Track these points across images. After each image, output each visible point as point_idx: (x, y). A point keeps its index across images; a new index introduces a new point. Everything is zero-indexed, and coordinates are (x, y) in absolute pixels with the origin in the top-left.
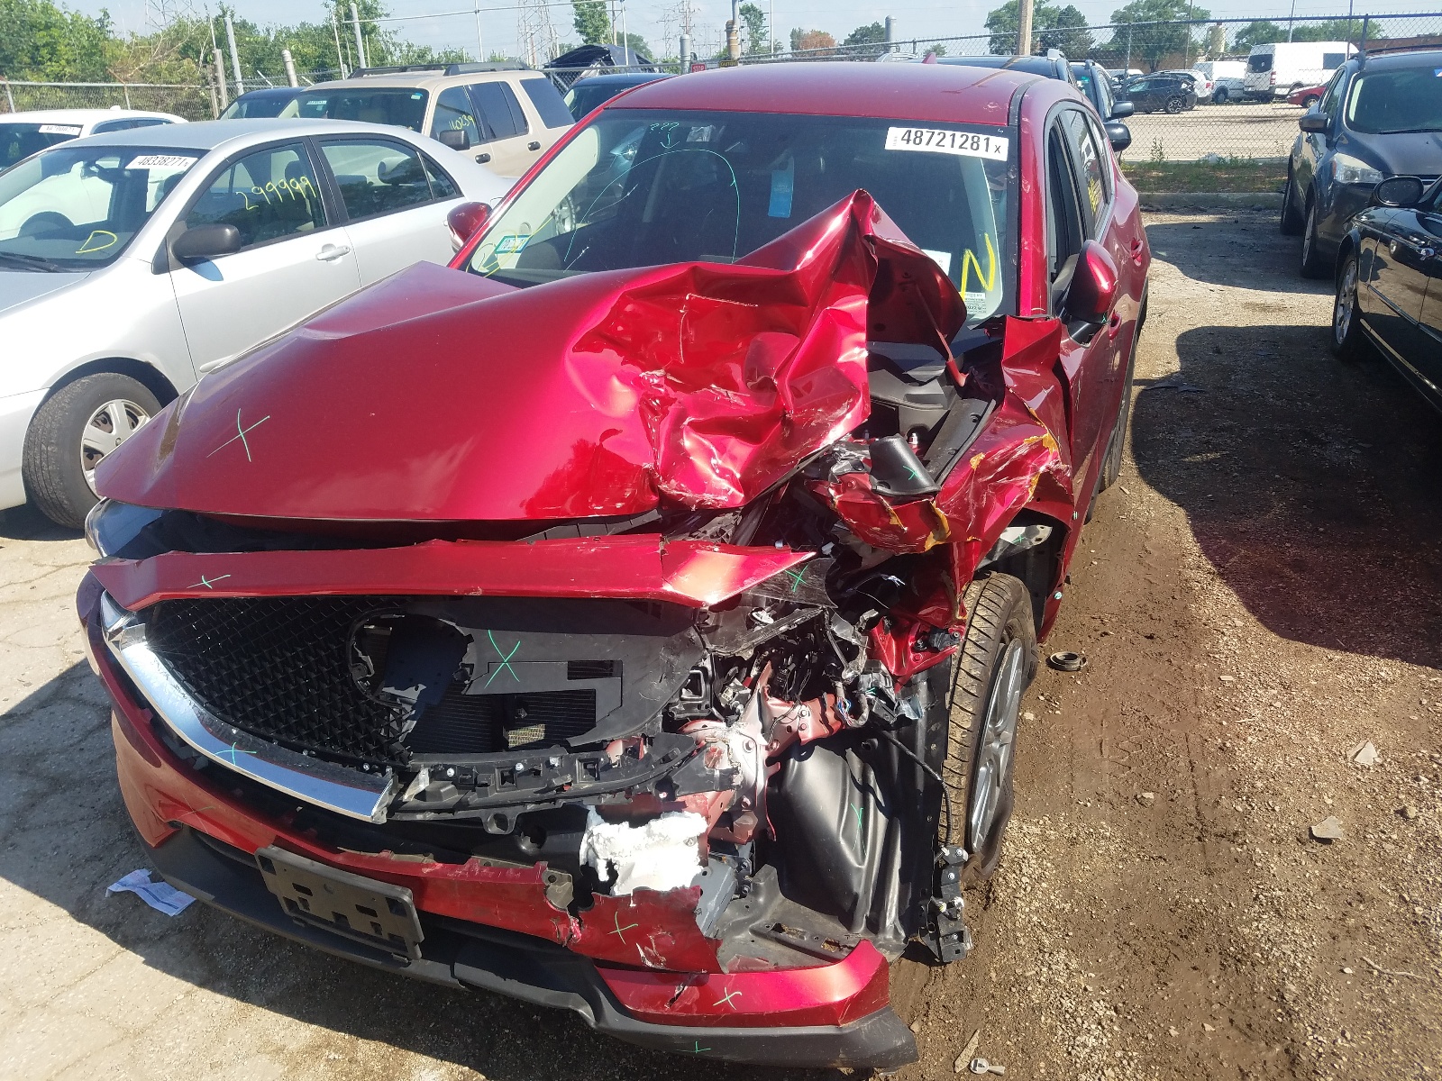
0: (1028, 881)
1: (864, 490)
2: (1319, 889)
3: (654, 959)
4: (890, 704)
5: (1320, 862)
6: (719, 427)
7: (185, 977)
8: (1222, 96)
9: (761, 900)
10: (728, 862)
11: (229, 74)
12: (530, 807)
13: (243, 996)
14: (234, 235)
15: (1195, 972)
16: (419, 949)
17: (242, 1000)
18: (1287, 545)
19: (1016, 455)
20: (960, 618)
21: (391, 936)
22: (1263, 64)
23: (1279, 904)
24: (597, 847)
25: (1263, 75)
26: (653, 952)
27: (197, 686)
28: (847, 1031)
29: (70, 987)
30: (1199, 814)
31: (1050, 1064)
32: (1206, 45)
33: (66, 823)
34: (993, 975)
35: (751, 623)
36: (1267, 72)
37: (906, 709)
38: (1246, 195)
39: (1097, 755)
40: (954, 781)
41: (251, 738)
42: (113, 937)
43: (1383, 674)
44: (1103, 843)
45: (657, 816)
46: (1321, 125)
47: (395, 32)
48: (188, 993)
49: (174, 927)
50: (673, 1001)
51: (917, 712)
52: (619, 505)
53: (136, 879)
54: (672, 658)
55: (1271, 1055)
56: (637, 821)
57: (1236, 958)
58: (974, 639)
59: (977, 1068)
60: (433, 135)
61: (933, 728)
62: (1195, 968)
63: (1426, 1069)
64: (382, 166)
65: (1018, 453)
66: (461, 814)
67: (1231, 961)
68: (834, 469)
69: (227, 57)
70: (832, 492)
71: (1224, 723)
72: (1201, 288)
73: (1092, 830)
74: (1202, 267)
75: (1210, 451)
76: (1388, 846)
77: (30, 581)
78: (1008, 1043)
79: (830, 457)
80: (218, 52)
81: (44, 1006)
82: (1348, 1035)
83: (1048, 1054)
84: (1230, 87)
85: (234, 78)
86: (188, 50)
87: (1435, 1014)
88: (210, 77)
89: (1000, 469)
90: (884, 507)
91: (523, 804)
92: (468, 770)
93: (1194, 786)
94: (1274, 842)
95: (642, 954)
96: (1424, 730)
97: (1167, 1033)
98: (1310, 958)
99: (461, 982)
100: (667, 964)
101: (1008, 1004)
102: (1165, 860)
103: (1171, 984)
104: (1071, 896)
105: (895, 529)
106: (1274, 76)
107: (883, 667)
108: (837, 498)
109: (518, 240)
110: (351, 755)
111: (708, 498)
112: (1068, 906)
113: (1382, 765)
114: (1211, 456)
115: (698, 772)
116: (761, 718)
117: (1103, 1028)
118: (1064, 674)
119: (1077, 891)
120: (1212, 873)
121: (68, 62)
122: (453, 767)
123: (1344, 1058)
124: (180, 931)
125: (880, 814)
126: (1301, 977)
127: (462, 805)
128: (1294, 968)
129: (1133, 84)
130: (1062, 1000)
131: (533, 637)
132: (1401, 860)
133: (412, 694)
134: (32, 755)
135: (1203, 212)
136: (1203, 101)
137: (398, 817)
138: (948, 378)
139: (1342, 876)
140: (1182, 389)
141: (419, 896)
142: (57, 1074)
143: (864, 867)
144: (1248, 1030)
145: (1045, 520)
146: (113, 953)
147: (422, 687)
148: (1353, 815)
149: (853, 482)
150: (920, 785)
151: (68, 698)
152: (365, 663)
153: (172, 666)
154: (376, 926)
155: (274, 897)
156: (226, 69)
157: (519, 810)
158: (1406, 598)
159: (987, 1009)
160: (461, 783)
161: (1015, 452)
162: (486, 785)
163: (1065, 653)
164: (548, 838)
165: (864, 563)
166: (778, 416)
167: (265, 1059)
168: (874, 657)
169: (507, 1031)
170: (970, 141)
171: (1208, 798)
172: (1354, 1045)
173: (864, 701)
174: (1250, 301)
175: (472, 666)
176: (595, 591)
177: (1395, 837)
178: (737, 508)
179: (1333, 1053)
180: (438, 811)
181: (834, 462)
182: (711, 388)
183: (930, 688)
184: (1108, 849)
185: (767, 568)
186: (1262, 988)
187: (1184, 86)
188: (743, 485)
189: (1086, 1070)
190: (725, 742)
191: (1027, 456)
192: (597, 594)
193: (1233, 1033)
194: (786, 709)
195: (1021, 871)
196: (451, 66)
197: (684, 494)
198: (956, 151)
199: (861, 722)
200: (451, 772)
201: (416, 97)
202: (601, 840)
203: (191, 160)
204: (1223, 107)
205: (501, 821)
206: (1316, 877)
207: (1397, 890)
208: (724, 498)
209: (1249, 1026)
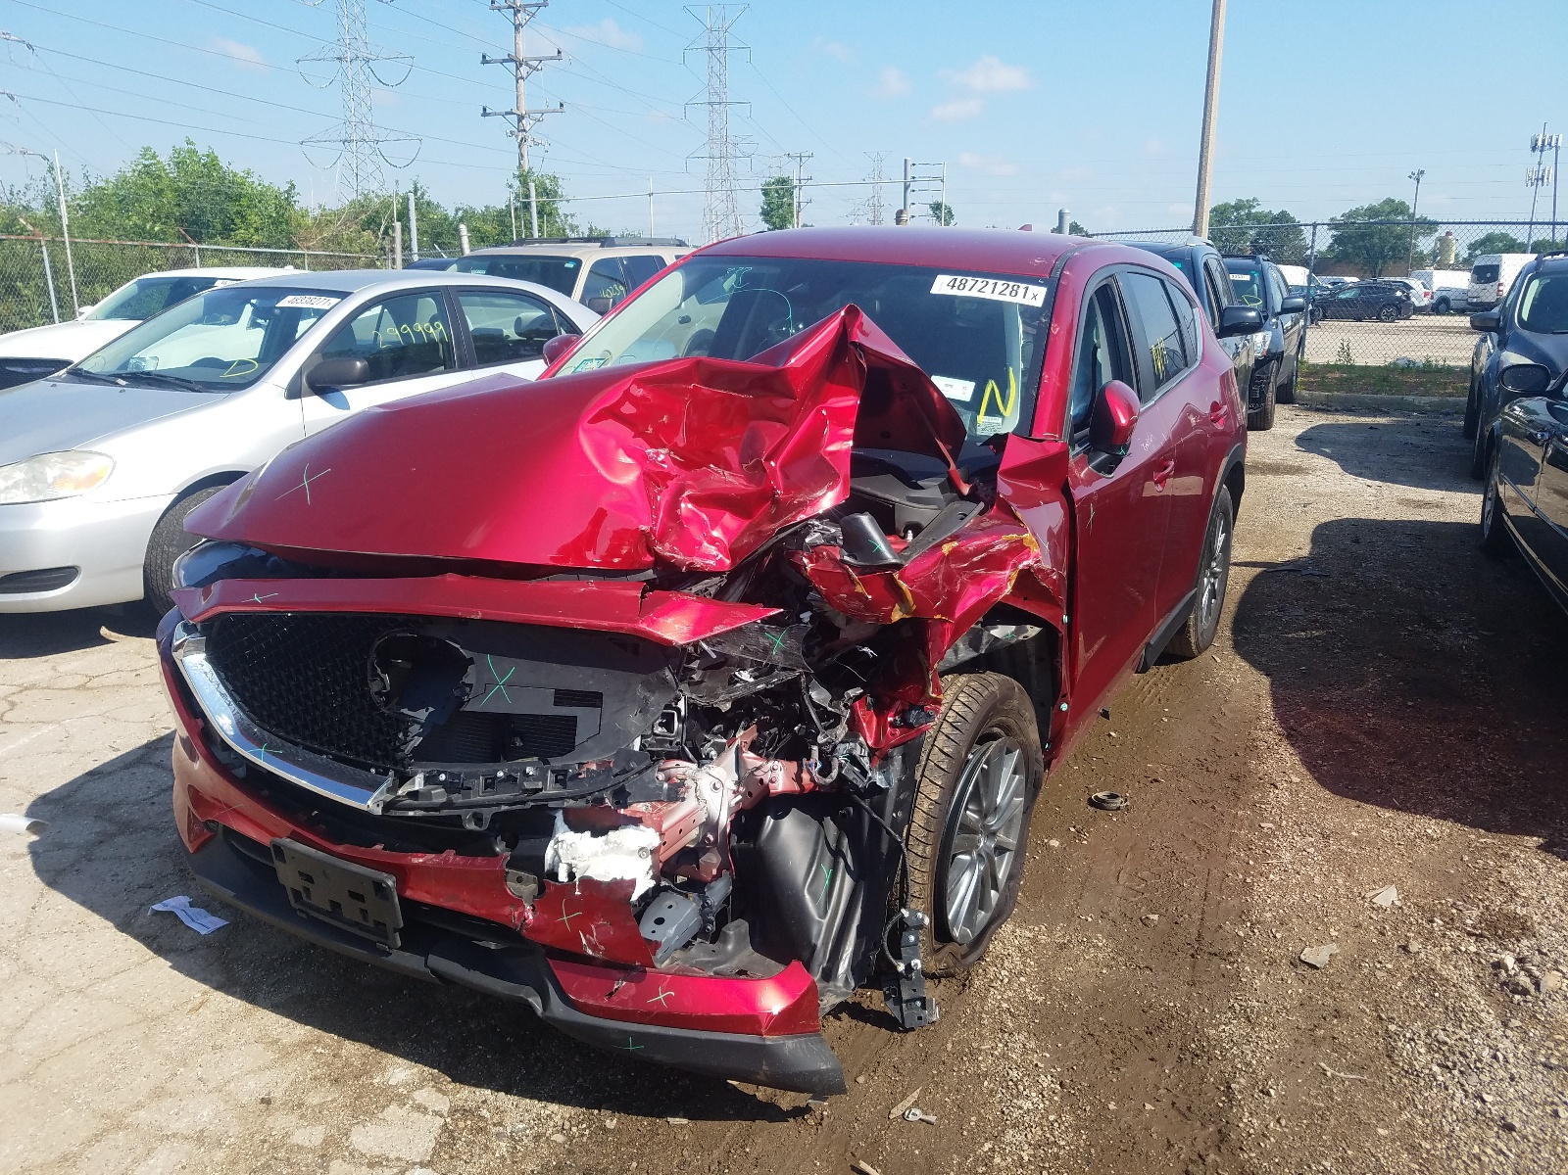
0: (1007, 974)
1: (833, 559)
2: (1298, 1004)
3: (594, 948)
4: (864, 773)
5: (1307, 982)
6: (715, 501)
7: (204, 981)
8: (1442, 307)
9: (730, 947)
10: (694, 899)
11: (406, 247)
12: (504, 808)
13: (251, 998)
14: (363, 369)
15: (1150, 1062)
16: (398, 938)
17: (250, 1003)
18: (1369, 714)
19: (994, 550)
20: (934, 695)
21: (377, 923)
22: (1489, 275)
23: (1252, 1012)
24: (560, 852)
25: (1488, 286)
26: (594, 940)
27: (242, 696)
28: (768, 1043)
29: (104, 980)
30: (1199, 935)
31: (981, 1118)
32: (1434, 254)
33: (128, 858)
34: (949, 1046)
35: (733, 680)
36: (1493, 284)
37: (879, 779)
38: (1436, 399)
39: (1113, 881)
40: (919, 850)
41: (279, 741)
42: (149, 946)
43: (1429, 831)
44: (1092, 950)
45: (616, 828)
46: (1493, 324)
47: (572, 216)
48: (205, 993)
49: (206, 943)
50: (611, 994)
51: (889, 783)
52: (616, 560)
53: (177, 903)
54: (648, 694)
55: (1205, 1133)
56: (597, 833)
57: (1194, 1053)
58: (950, 720)
59: (910, 1116)
60: (582, 301)
61: (901, 797)
62: (1152, 1060)
63: (1350, 1152)
64: (519, 320)
65: (997, 547)
66: (445, 812)
67: (1188, 1056)
68: (807, 540)
69: (406, 229)
70: (805, 561)
71: (1251, 862)
72: (1359, 483)
73: (1085, 939)
74: (1366, 464)
75: (1317, 629)
76: (1379, 974)
77: (136, 670)
78: (947, 1099)
79: (806, 528)
80: (398, 225)
81: (80, 991)
82: (1283, 1122)
83: (982, 1111)
84: (1451, 296)
85: (411, 250)
86: (372, 223)
87: (1376, 1112)
88: (388, 247)
89: (975, 559)
90: (850, 576)
91: (498, 805)
92: (458, 776)
93: (1203, 913)
94: (1267, 963)
95: (584, 942)
96: (1457, 882)
97: (1105, 1107)
98: (1268, 1058)
99: (433, 971)
100: (605, 952)
101: (956, 1069)
102: (1151, 970)
103: (1122, 1070)
104: (1046, 992)
105: (860, 597)
106: (1501, 288)
107: (861, 739)
108: (809, 566)
109: (595, 362)
110: (362, 759)
111: (698, 562)
112: (1041, 999)
113: (1400, 908)
114: (1315, 633)
115: (649, 783)
116: (737, 771)
117: (1043, 1097)
118: (1103, 812)
119: (1054, 987)
120: (1195, 984)
121: (257, 230)
122: (445, 772)
123: (1272, 1139)
124: (209, 947)
125: (848, 877)
126: (1254, 1072)
127: (449, 805)
128: (1249, 1065)
129: (1342, 290)
130: (1010, 1071)
131: (525, 664)
132: (1389, 986)
133: (422, 715)
134: (109, 804)
135: (1386, 414)
136: (1420, 311)
137: (393, 813)
138: (950, 486)
139: (1325, 994)
140: (1305, 572)
141: (402, 884)
142: (81, 1041)
143: (825, 922)
144: (1186, 1114)
145: (1034, 621)
146: (147, 957)
147: (431, 709)
148: (1356, 946)
149: (825, 553)
150: (884, 848)
151: (150, 763)
152: (382, 680)
153: (224, 677)
154: (364, 912)
155: (284, 887)
156: (404, 241)
157: (495, 809)
158: (1479, 768)
159: (935, 1072)
160: (450, 787)
161: (993, 546)
162: (470, 789)
163: (1106, 793)
164: (520, 842)
165: (842, 635)
166: (767, 495)
167: (260, 1047)
168: (854, 729)
169: (480, 1047)
170: (1010, 289)
171: (1210, 922)
172: (1286, 1130)
173: (835, 763)
174: (1407, 497)
175: (471, 686)
176: (579, 622)
177: (1389, 966)
178: (724, 573)
179: (1264, 1135)
180: (426, 809)
181: (808, 534)
182: (710, 468)
183: (904, 761)
184: (1096, 957)
185: (737, 618)
186: (1212, 1080)
187: (1399, 294)
188: (732, 553)
189: (1014, 1126)
190: (693, 780)
191: (1007, 552)
192: (579, 625)
193: (1173, 1113)
194: (759, 763)
195: (1002, 965)
196: (605, 240)
197: (676, 556)
198: (996, 297)
199: (828, 780)
200: (443, 777)
201: (570, 265)
202: (565, 845)
203: (334, 301)
204: (1444, 317)
205: (478, 819)
206: (1298, 993)
207: (1376, 1011)
208: (712, 562)
209: (1189, 1108)
